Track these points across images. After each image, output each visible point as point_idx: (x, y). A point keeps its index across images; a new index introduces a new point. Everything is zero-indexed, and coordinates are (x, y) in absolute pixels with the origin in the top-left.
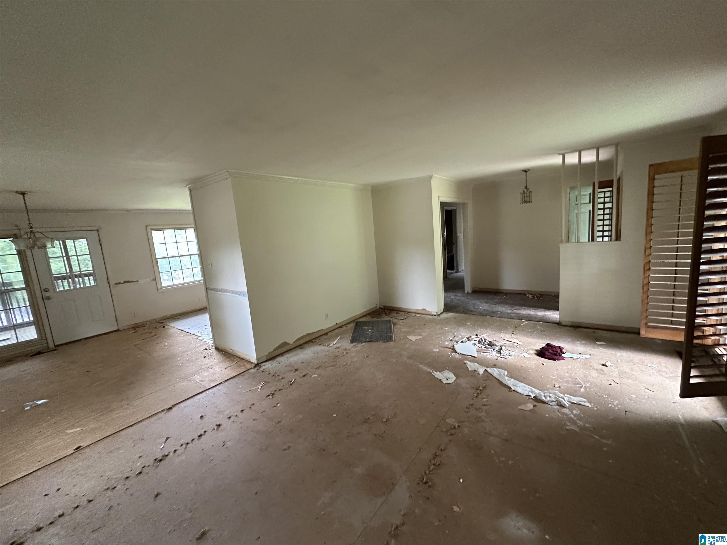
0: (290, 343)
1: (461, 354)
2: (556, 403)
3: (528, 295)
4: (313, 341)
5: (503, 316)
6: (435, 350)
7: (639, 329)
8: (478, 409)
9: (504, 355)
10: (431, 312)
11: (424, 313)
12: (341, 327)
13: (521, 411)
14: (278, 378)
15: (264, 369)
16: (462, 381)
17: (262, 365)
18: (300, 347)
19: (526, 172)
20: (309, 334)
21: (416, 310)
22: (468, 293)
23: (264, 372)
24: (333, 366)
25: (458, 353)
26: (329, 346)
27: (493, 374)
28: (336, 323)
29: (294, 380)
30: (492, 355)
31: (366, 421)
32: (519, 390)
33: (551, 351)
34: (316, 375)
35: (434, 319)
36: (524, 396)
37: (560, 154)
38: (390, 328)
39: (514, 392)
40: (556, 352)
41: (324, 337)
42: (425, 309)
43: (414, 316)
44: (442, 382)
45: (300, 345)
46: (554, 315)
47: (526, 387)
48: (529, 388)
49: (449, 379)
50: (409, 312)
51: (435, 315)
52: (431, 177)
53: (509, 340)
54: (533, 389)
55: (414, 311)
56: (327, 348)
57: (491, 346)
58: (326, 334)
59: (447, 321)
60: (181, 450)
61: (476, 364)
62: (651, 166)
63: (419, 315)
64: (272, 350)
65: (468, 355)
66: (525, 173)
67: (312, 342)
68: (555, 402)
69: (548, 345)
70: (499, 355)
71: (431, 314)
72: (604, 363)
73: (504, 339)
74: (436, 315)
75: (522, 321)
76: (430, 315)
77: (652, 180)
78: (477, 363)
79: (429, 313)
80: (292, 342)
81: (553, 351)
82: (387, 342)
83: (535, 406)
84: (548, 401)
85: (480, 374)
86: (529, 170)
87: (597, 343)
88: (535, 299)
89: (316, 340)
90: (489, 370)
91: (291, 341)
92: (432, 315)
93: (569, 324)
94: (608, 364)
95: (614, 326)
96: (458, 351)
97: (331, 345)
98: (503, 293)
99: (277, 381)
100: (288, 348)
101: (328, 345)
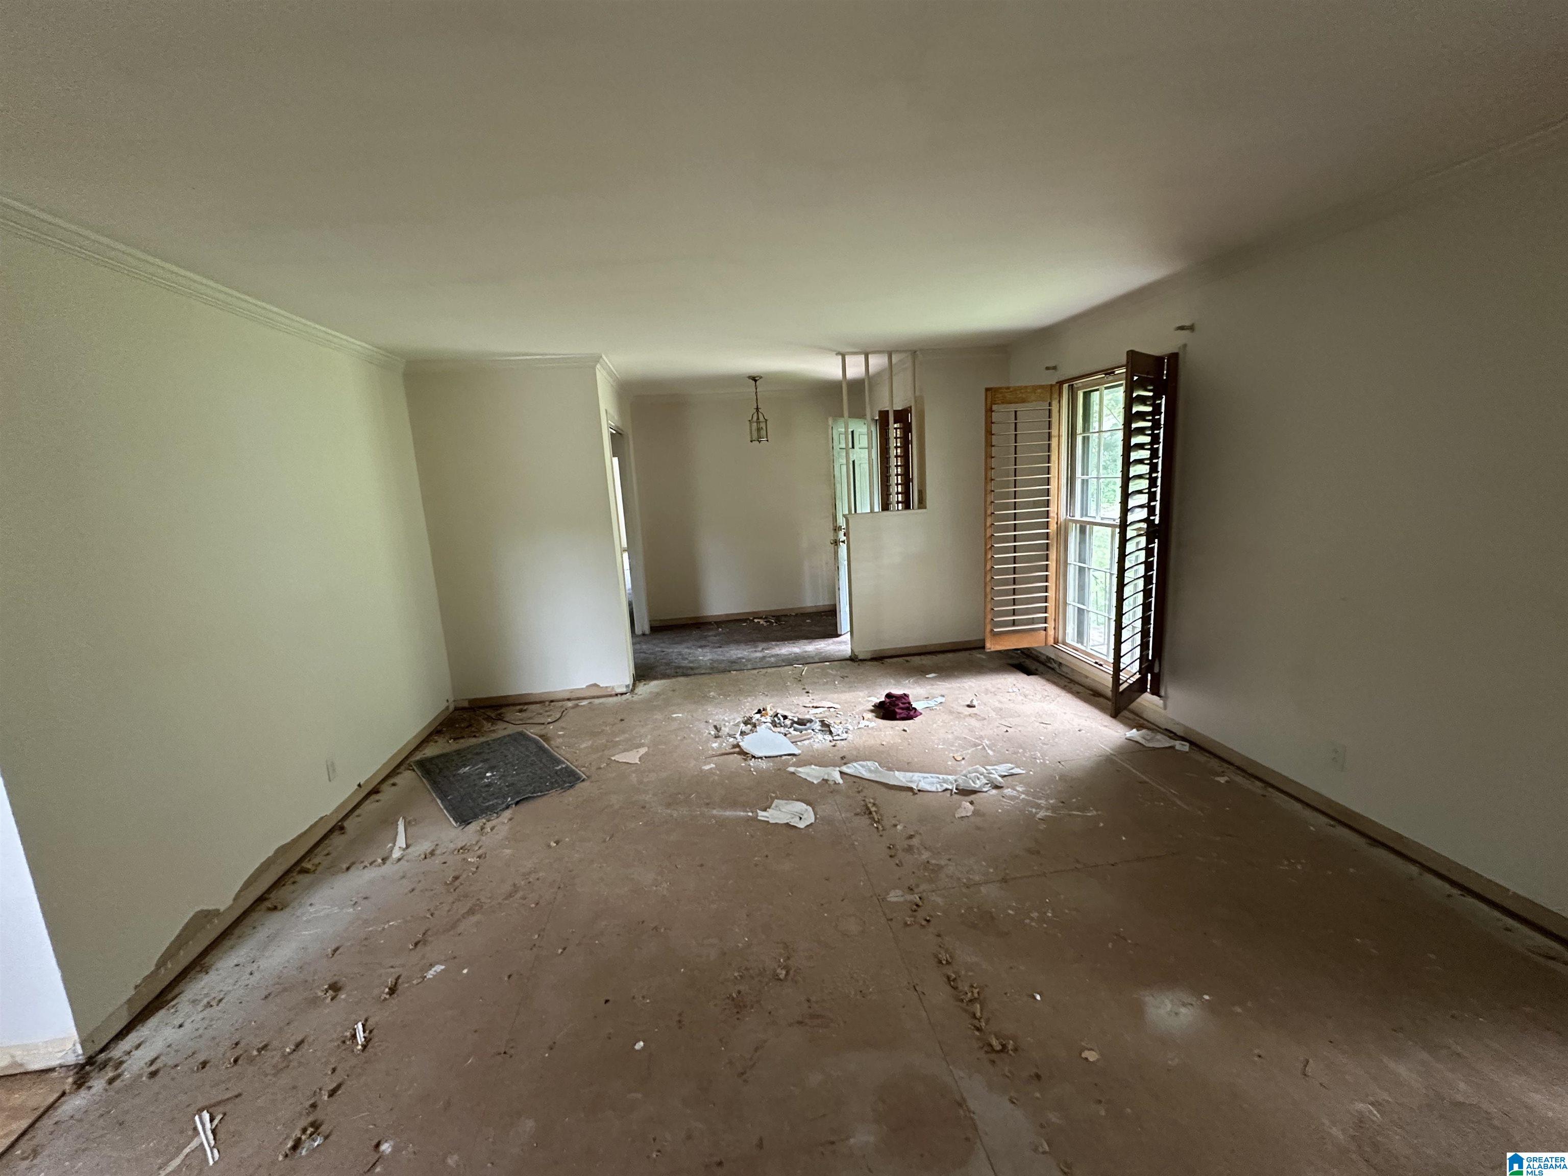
0: (222, 909)
1: (766, 757)
2: (990, 785)
3: (756, 621)
4: (307, 865)
5: (762, 665)
6: (707, 767)
9: (839, 735)
10: (613, 688)
11: (597, 694)
12: (375, 791)
13: (966, 819)
14: (273, 1058)
16: (826, 809)
17: (117, 1052)
18: (268, 904)
19: (756, 381)
20: (282, 850)
21: (572, 691)
22: (644, 635)
23: (161, 1073)
24: (471, 912)
25: (761, 758)
26: (388, 862)
27: (861, 776)
28: (359, 785)
29: (364, 1026)
30: (819, 741)
31: (739, 1005)
32: (924, 785)
33: (901, 705)
34: (439, 968)
35: (628, 702)
36: (941, 794)
38: (542, 749)
39: (921, 793)
40: (907, 705)
41: (338, 840)
42: (595, 685)
43: (573, 708)
44: (799, 828)
45: (264, 900)
46: (841, 646)
47: (927, 778)
48: (932, 777)
49: (802, 814)
50: (552, 701)
51: (622, 694)
52: (597, 359)
53: (815, 705)
54: (945, 777)
55: (567, 696)
56: (387, 869)
57: (805, 725)
58: (339, 828)
59: (649, 705)
61: (813, 766)
62: (987, 390)
63: (584, 703)
64: (153, 968)
65: (781, 756)
66: (754, 382)
67: (306, 871)
68: (987, 784)
69: (889, 696)
70: (830, 736)
71: (613, 693)
72: (969, 703)
73: (805, 707)
74: (626, 694)
75: (795, 667)
76: (611, 696)
77: (989, 411)
78: (815, 765)
79: (609, 692)
80: (230, 902)
81: (903, 703)
82: (571, 787)
83: (972, 803)
84: (980, 787)
85: (839, 783)
86: (761, 377)
87: (927, 676)
88: (774, 624)
89: (318, 860)
90: (845, 769)
92: (617, 695)
93: (869, 656)
94: (975, 703)
95: (926, 646)
96: (758, 754)
97: (396, 854)
98: (710, 623)
99: (278, 1071)
100: (219, 926)
101: (384, 860)
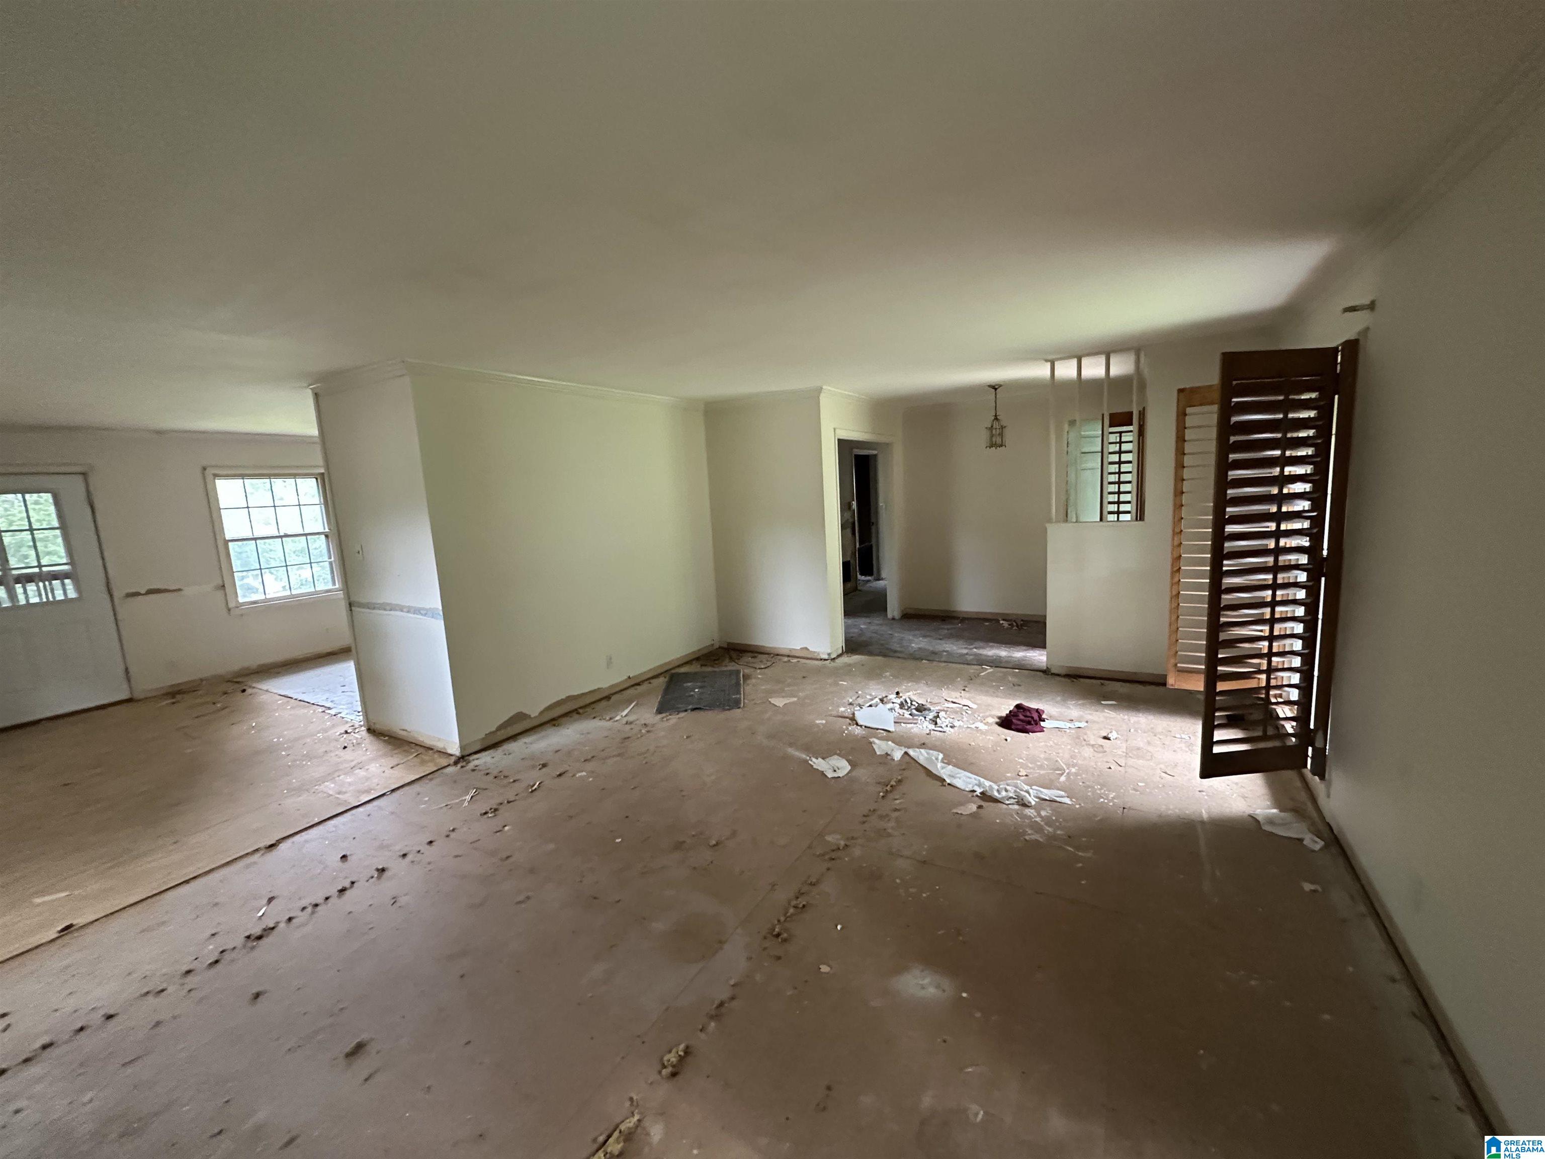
0: (532, 716)
1: (866, 727)
2: (1016, 800)
3: (1001, 622)
4: (581, 711)
5: (951, 659)
6: (818, 722)
7: (1165, 676)
8: (881, 817)
9: (941, 727)
10: (819, 654)
11: (806, 656)
12: (638, 684)
13: (958, 816)
14: (505, 781)
15: (476, 766)
16: (862, 773)
17: (471, 758)
18: (554, 722)
19: (996, 389)
20: (570, 698)
21: (791, 650)
22: (893, 619)
23: (475, 772)
24: (619, 755)
25: (861, 726)
26: (613, 720)
27: (916, 759)
28: (629, 677)
29: (539, 784)
30: (923, 726)
31: (679, 846)
32: (958, 783)
33: (1021, 717)
34: (584, 773)
35: (824, 667)
36: (967, 793)
37: (1047, 361)
38: (738, 684)
39: (950, 786)
40: (1030, 719)
41: (604, 703)
42: (806, 649)
43: (785, 662)
44: (826, 776)
45: (553, 719)
46: (1038, 657)
47: (970, 778)
48: (975, 779)
49: (839, 769)
50: (778, 655)
51: (825, 660)
52: (820, 390)
53: (954, 700)
54: (982, 780)
55: (787, 653)
56: (610, 723)
57: (921, 712)
58: (608, 698)
59: (847, 671)
60: (302, 917)
61: (890, 743)
62: (1181, 391)
63: (795, 660)
64: (494, 729)
65: (878, 729)
66: (994, 390)
67: (578, 713)
68: (1015, 799)
69: (1018, 707)
70: (934, 726)
71: (819, 657)
72: (1105, 735)
73: (946, 700)
74: (827, 660)
75: (983, 668)
76: (817, 660)
77: (1182, 415)
78: (893, 742)
79: (815, 656)
80: (537, 714)
81: (1026, 716)
82: (729, 710)
83: (980, 807)
84: (1003, 798)
85: (894, 760)
86: (1000, 386)
87: (1103, 702)
88: (1014, 628)
89: (587, 710)
90: (911, 752)
91: (534, 713)
92: (821, 659)
93: (1063, 672)
94: (1113, 736)
95: (1135, 673)
96: (860, 722)
97: (618, 718)
98: (958, 618)
99: (504, 786)
100: (526, 725)
101: (611, 719)
